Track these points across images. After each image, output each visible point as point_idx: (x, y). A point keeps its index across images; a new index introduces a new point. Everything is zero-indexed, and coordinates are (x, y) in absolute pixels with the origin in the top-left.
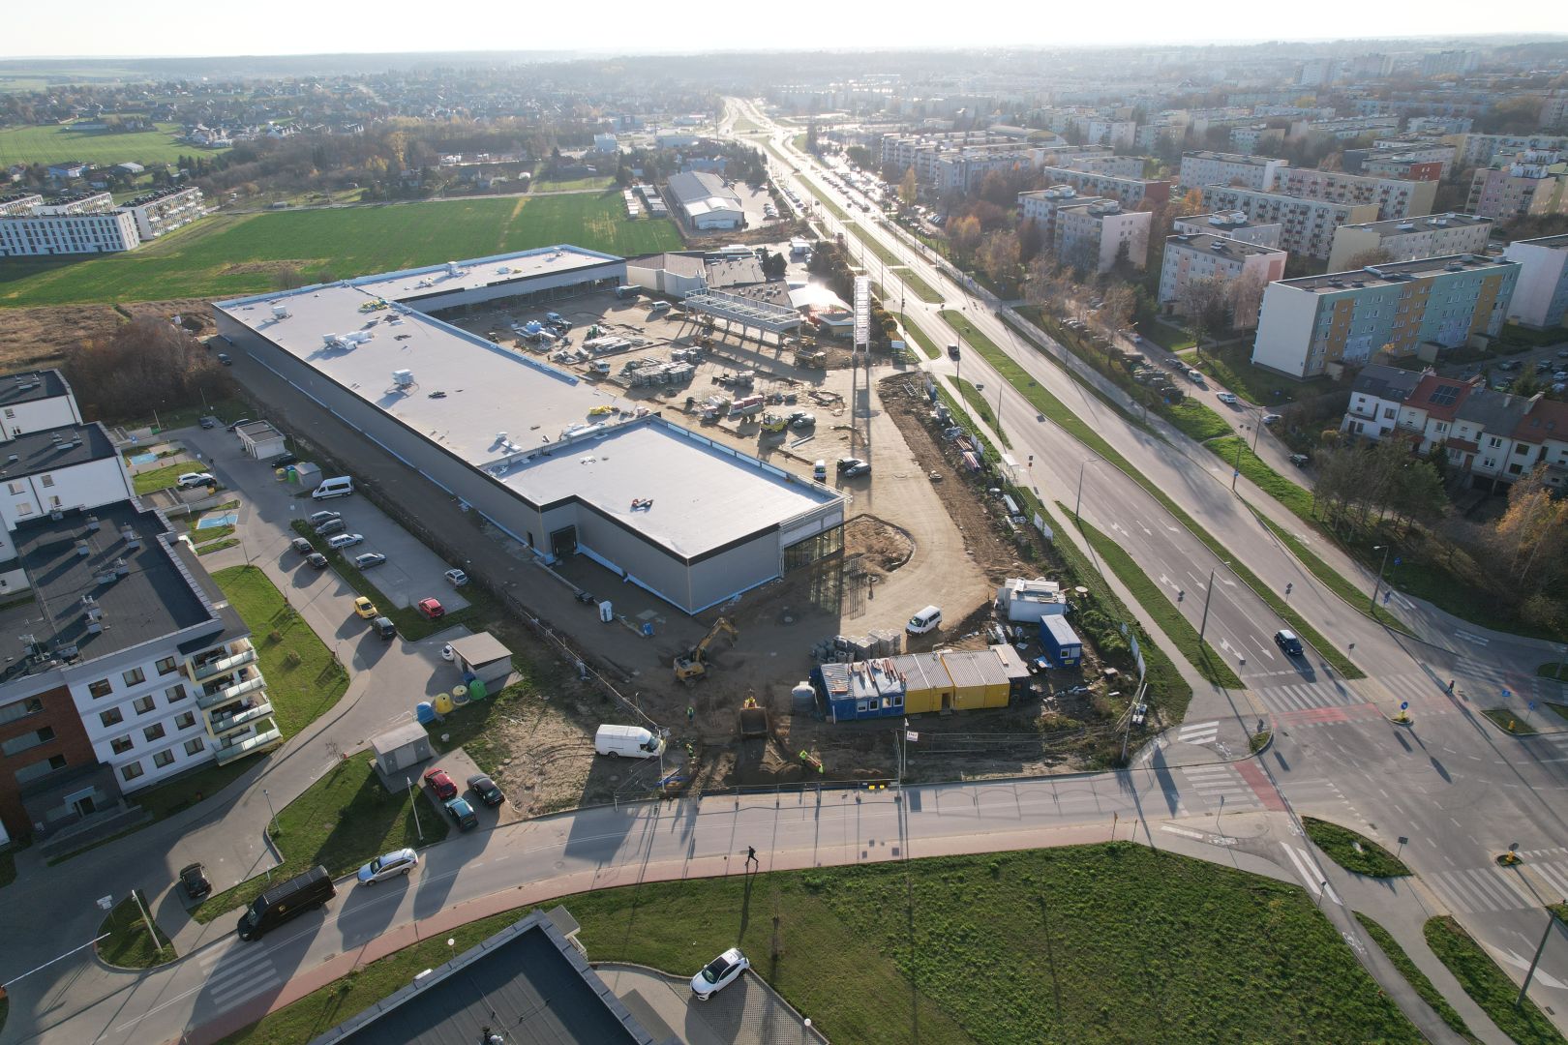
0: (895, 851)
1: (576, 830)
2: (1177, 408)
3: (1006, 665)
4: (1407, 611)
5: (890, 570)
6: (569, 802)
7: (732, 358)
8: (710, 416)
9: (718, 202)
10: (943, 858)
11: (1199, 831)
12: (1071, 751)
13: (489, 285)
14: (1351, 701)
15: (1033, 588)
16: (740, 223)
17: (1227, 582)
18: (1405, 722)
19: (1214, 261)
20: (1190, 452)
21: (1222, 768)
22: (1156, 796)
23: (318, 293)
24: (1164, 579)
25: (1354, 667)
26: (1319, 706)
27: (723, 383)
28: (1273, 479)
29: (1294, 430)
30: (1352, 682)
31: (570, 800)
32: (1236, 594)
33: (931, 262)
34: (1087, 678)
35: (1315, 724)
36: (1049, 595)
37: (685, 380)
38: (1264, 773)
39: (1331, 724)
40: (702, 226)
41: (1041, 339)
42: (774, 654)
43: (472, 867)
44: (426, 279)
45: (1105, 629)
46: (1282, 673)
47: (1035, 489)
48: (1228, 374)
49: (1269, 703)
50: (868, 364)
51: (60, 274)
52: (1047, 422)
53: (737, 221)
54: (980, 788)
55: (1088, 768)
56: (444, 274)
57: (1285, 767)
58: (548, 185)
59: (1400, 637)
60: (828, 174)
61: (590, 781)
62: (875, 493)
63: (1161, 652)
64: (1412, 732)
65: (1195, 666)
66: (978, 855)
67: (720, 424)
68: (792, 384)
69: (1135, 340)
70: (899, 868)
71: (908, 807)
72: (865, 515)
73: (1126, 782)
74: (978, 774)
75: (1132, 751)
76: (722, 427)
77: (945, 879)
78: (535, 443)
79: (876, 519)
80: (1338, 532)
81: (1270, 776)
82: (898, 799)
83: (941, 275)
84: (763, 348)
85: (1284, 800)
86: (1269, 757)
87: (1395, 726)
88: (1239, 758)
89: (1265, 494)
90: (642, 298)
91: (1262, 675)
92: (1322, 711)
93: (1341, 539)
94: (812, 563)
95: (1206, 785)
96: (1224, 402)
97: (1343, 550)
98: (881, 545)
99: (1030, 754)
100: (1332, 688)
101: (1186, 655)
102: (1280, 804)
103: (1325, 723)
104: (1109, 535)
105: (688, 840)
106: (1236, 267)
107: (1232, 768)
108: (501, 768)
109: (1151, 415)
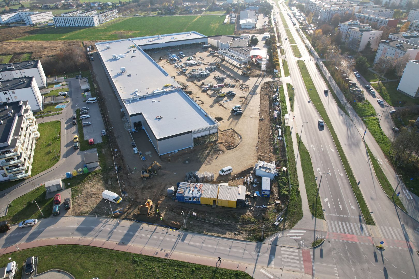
0: (167, 255)
1: (84, 222)
2: (359, 104)
3: (239, 194)
4: (408, 200)
5: (228, 150)
6: (86, 213)
7: (224, 70)
8: (205, 89)
9: (249, 20)
10: (180, 261)
11: (273, 275)
12: (246, 230)
13: (166, 42)
14: (363, 234)
15: (265, 166)
16: (254, 27)
17: (340, 174)
18: (381, 249)
19: (395, 51)
20: (355, 120)
21: (297, 251)
22: (265, 256)
23: (121, 42)
24: (318, 169)
25: (372, 219)
26: (349, 233)
27: (216, 78)
28: (381, 136)
29: (399, 117)
30: (368, 226)
31: (87, 212)
32: (342, 180)
33: (305, 43)
34: (269, 203)
35: (343, 241)
36: (270, 169)
37: (206, 76)
38: (312, 257)
39: (350, 242)
40: (242, 27)
41: (326, 73)
42: (175, 173)
43: (50, 228)
44: (151, 39)
45: (285, 185)
46: (342, 216)
47: (292, 127)
48: (385, 93)
49: (330, 228)
50: (264, 76)
51: (77, 32)
52: (311, 104)
53: (253, 26)
54: (208, 237)
55: (248, 239)
56: (157, 38)
57: (321, 256)
58: (208, 12)
59: (399, 211)
60: (289, 12)
61: (96, 207)
62: (239, 122)
63: (300, 198)
64: (382, 253)
65: (310, 206)
66: (192, 263)
67: (207, 92)
68: (237, 81)
69: (358, 77)
70: (164, 261)
71: (181, 239)
72: (232, 129)
73: (258, 248)
74: (210, 232)
75: (267, 236)
76: (207, 93)
77: (176, 270)
78: (144, 94)
79: (234, 131)
80: (396, 161)
81: (313, 259)
82: (179, 235)
83: (306, 48)
84: (235, 68)
85: (313, 270)
86: (318, 251)
87: (376, 249)
88: (306, 248)
89: (375, 141)
90: (210, 49)
91: (334, 215)
92: (349, 236)
93: (396, 164)
94: (205, 143)
95: (287, 256)
96: (379, 103)
97: (394, 169)
98: (230, 140)
99: (232, 229)
100: (358, 226)
101: (309, 201)
102: (310, 271)
103: (347, 241)
104: (308, 149)
105: (110, 234)
106: (403, 53)
107: (301, 251)
108: (77, 197)
109: (349, 105)
